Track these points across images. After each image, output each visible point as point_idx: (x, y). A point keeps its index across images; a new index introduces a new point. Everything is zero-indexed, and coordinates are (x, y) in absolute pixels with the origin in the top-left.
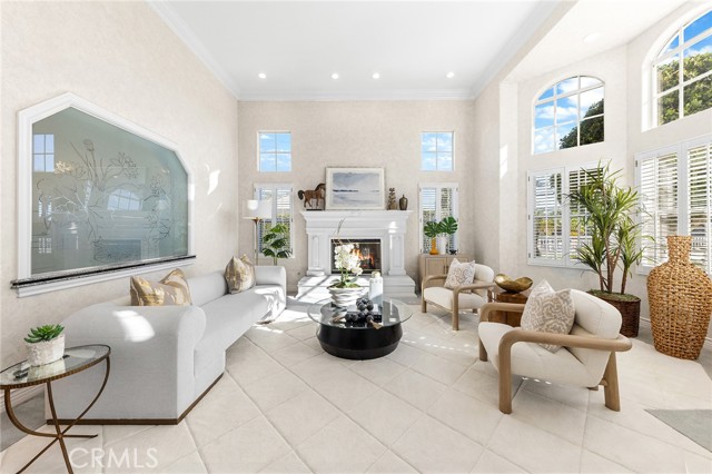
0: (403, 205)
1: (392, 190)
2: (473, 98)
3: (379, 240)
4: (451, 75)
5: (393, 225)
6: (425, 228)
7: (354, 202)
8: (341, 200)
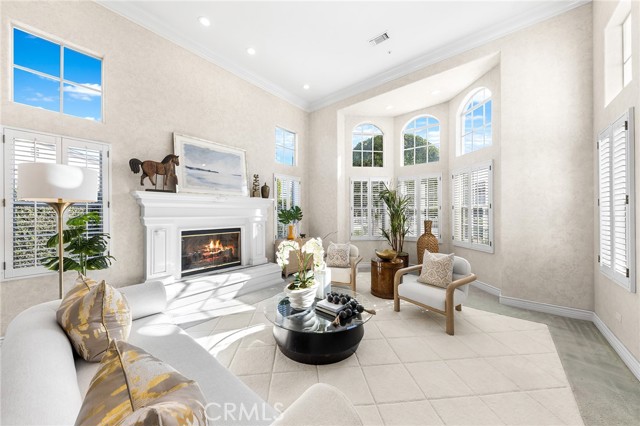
0: (265, 193)
1: (256, 177)
2: (308, 111)
3: (239, 229)
4: (306, 87)
5: (258, 212)
6: (279, 215)
7: (215, 185)
8: (196, 180)
